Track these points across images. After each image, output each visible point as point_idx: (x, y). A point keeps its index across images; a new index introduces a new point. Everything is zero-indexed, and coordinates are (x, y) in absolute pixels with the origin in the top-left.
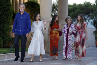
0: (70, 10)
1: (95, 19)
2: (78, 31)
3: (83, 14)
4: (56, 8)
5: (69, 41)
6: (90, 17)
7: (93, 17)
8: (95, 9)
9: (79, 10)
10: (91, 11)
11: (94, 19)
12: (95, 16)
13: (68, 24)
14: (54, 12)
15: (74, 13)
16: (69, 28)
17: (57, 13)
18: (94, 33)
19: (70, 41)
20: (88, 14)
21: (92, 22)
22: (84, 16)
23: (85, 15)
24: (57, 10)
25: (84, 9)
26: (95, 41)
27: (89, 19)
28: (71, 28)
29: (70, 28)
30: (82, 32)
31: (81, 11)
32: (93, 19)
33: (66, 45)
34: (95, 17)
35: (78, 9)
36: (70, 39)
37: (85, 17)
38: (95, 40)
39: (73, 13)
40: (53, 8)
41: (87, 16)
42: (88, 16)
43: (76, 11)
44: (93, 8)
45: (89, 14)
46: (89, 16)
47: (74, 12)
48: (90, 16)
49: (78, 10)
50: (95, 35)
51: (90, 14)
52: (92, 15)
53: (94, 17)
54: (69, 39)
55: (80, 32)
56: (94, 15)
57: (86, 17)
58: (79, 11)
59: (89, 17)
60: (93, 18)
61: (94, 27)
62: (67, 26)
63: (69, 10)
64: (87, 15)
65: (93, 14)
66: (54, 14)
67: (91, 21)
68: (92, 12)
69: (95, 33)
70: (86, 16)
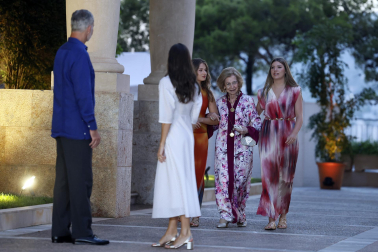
0: (204, 20)
1: (316, 61)
2: (272, 122)
3: (265, 39)
4: (142, 9)
5: (238, 157)
6: (297, 50)
7: (310, 52)
8: (317, 18)
9: (246, 18)
10: (298, 26)
11: (313, 59)
12: (318, 48)
13: (227, 96)
14: (134, 28)
15: (225, 34)
16: (232, 110)
17: (146, 33)
18: (311, 126)
19: (241, 158)
20: (288, 40)
21: (302, 76)
22: (266, 49)
23: (272, 43)
24: (145, 20)
25: (266, 14)
26: (318, 159)
27: (291, 63)
28: (243, 109)
29: (238, 109)
30: (288, 123)
31: (255, 23)
32: (309, 61)
33: (228, 177)
34: (315, 52)
35: (242, 14)
36: (240, 150)
37: (271, 52)
38: (317, 156)
39: (217, 32)
40: (128, 10)
41: (283, 45)
42: (287, 50)
43: (233, 24)
44: (307, 10)
45: (292, 37)
46: (290, 47)
47: (223, 29)
48: (294, 47)
49: (239, 20)
50: (317, 132)
51: (295, 40)
52: (301, 43)
53: (312, 50)
54: (235, 153)
55: (280, 126)
56: (312, 44)
57: (277, 53)
58: (244, 24)
59: (290, 54)
60: (306, 58)
61: (314, 96)
62: (225, 106)
63: (198, 19)
64: (281, 42)
65: (309, 40)
66: (132, 36)
67: (300, 72)
68: (303, 31)
69: (316, 126)
70: (276, 46)
